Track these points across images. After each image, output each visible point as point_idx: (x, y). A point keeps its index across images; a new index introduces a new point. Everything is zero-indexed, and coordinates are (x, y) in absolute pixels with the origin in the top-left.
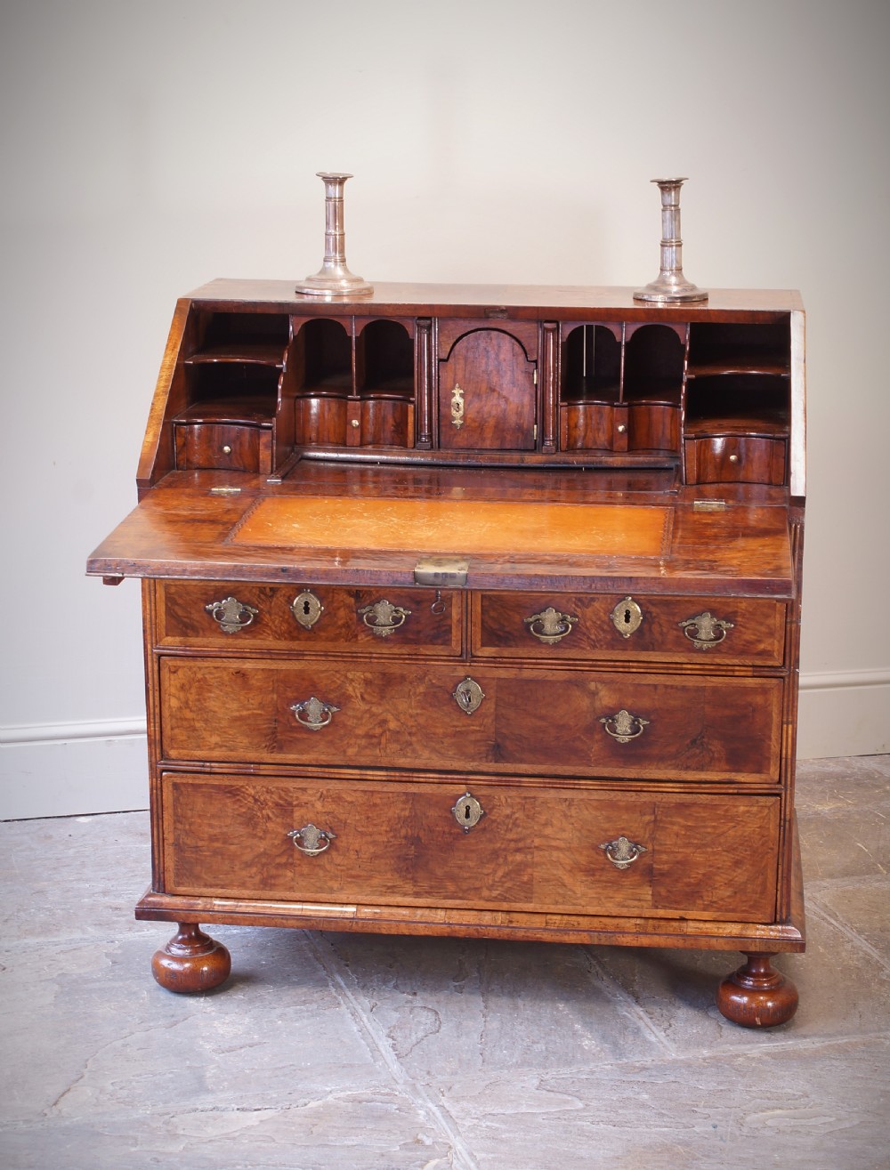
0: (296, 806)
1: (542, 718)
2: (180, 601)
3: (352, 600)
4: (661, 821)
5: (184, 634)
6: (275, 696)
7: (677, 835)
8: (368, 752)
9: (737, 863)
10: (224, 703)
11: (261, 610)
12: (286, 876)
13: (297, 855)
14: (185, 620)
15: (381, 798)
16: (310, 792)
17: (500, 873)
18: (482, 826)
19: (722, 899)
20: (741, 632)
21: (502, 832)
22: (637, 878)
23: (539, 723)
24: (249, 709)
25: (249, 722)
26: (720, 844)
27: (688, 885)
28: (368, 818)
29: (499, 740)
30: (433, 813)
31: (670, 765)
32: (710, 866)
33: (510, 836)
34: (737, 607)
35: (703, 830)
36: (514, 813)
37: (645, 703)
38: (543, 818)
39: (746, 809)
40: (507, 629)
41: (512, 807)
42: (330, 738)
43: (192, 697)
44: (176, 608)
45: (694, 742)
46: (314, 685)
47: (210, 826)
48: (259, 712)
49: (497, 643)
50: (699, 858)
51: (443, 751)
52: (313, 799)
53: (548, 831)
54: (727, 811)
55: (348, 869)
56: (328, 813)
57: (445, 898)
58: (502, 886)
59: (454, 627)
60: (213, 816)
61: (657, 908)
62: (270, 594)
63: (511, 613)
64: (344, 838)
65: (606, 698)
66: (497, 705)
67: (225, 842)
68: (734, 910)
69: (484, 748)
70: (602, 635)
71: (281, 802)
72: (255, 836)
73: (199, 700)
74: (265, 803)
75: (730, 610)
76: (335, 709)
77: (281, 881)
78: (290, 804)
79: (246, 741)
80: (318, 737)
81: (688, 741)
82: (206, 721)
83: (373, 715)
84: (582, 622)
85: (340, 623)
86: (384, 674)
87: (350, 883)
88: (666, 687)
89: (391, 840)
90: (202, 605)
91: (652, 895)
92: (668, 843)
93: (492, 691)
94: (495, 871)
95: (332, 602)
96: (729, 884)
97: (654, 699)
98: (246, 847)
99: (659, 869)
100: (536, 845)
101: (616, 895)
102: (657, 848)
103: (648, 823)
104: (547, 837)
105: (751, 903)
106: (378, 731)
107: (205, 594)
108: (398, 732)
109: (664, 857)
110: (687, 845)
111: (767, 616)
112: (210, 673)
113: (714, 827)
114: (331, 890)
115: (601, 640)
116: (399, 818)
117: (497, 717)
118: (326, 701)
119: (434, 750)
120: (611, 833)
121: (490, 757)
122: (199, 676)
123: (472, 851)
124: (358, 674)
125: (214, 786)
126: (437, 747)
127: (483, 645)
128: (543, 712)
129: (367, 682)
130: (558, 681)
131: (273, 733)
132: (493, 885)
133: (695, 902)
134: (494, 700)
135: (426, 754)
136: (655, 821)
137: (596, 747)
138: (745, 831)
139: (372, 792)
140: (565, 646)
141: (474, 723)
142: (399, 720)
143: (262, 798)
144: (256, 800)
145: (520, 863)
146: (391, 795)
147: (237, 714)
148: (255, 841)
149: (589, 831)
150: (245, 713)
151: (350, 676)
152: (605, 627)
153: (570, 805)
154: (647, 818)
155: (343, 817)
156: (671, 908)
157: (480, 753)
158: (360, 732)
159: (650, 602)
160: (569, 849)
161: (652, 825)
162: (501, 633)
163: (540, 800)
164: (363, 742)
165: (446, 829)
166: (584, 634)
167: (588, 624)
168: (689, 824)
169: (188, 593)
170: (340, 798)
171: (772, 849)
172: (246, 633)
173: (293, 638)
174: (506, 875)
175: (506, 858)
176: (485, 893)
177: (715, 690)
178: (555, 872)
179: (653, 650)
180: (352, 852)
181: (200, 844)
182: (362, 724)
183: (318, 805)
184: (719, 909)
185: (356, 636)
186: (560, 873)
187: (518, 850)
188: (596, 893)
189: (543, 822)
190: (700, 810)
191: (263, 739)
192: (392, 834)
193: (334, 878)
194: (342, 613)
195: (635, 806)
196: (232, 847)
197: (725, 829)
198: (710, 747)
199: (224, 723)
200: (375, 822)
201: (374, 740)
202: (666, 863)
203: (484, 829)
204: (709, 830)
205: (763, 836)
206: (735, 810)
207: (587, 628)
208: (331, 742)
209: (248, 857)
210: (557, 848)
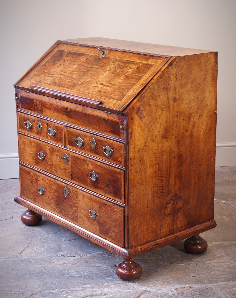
0: (39, 180)
1: (79, 169)
2: (21, 120)
3: (46, 126)
4: (101, 208)
5: (22, 129)
6: (36, 149)
7: (104, 213)
8: (50, 169)
9: (116, 226)
10: (28, 149)
11: (33, 125)
12: (38, 199)
13: (39, 194)
14: (22, 125)
15: (52, 183)
16: (41, 177)
17: (72, 212)
18: (68, 197)
19: (113, 236)
20: (115, 154)
21: (72, 200)
22: (96, 223)
23: (79, 171)
24: (32, 152)
25: (32, 155)
26: (112, 219)
27: (106, 229)
28: (50, 188)
29: (72, 173)
30: (60, 190)
31: (103, 191)
32: (110, 225)
33: (74, 202)
34: (114, 146)
35: (108, 213)
36: (74, 195)
37: (97, 170)
38: (79, 199)
39: (117, 210)
40: (72, 141)
41: (73, 193)
42: (44, 164)
43: (24, 146)
44: (20, 121)
45: (107, 185)
46: (41, 148)
47: (26, 181)
48: (33, 153)
49: (70, 145)
50: (108, 221)
51: (62, 173)
52: (41, 179)
53: (80, 203)
54: (113, 209)
55: (47, 201)
56: (44, 184)
57: (63, 215)
58: (72, 216)
59: (63, 138)
60: (26, 179)
61: (100, 233)
62: (34, 121)
63: (72, 136)
64: (46, 192)
65: (91, 167)
66: (71, 163)
67: (28, 186)
68: (115, 240)
69: (69, 175)
70: (89, 148)
71: (36, 178)
72: (32, 186)
73: (25, 147)
74: (34, 178)
75: (113, 146)
76: (45, 156)
77: (37, 200)
78: (38, 180)
79: (32, 160)
80: (42, 163)
81: (106, 185)
82: (26, 153)
83: (51, 159)
84: (85, 142)
85: (45, 132)
86: (52, 148)
87: (48, 205)
88: (101, 167)
89: (54, 195)
90: (24, 121)
91: (99, 229)
92: (102, 215)
93: (70, 158)
94: (71, 211)
95: (43, 126)
96: (114, 232)
97: (99, 170)
98: (32, 189)
99: (101, 222)
100: (78, 206)
101: (93, 227)
102: (100, 215)
103: (98, 207)
104: (80, 204)
105: (119, 240)
106: (52, 164)
107: (24, 119)
108: (55, 165)
109: (101, 219)
110: (106, 217)
111: (120, 150)
112: (26, 140)
113: (110, 213)
114: (45, 206)
115: (88, 149)
116: (55, 190)
117: (72, 167)
118: (44, 153)
119: (61, 173)
120: (91, 208)
121: (71, 178)
122: (25, 141)
123: (67, 204)
124: (48, 147)
125: (26, 171)
126: (62, 171)
127: (68, 145)
128: (79, 167)
129: (50, 150)
130: (81, 159)
131: (36, 159)
132: (71, 215)
133: (108, 235)
134: (71, 161)
135: (60, 173)
136: (99, 207)
137: (89, 181)
138: (117, 217)
139: (50, 181)
140: (82, 149)
141: (68, 167)
142: (55, 162)
143: (33, 177)
144: (32, 177)
145: (75, 210)
146: (53, 183)
147: (30, 152)
148: (33, 188)
149: (87, 205)
150: (32, 153)
151: (47, 147)
152: (89, 145)
153: (84, 196)
154: (98, 206)
155: (46, 186)
156: (103, 235)
157: (69, 176)
158: (49, 163)
159: (97, 139)
160: (84, 209)
161: (99, 208)
162: (71, 142)
163: (78, 193)
164: (49, 166)
165: (63, 196)
166: (86, 146)
167: (86, 143)
168: (106, 210)
169: (22, 118)
170: (45, 181)
171: (122, 224)
172: (31, 131)
173: (38, 134)
174: (73, 213)
175: (73, 208)
176: (70, 217)
177: (111, 171)
178: (82, 215)
179: (98, 155)
180: (48, 196)
181: (25, 185)
182: (49, 161)
183: (42, 181)
184: (112, 239)
185: (47, 136)
186: (82, 216)
187: (75, 206)
188: (89, 225)
189: (79, 200)
190: (108, 207)
191: (34, 160)
192: (54, 194)
193: (45, 202)
194: (45, 129)
195: (96, 201)
196: (29, 188)
197: (113, 214)
198: (110, 188)
199: (29, 154)
200: (51, 189)
201: (51, 166)
202: (102, 220)
203: (69, 198)
204: (110, 214)
205: (120, 220)
206: (115, 209)
207: (86, 144)
208: (44, 165)
209: (32, 192)
210: (82, 209)
